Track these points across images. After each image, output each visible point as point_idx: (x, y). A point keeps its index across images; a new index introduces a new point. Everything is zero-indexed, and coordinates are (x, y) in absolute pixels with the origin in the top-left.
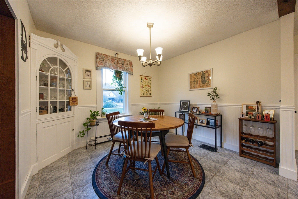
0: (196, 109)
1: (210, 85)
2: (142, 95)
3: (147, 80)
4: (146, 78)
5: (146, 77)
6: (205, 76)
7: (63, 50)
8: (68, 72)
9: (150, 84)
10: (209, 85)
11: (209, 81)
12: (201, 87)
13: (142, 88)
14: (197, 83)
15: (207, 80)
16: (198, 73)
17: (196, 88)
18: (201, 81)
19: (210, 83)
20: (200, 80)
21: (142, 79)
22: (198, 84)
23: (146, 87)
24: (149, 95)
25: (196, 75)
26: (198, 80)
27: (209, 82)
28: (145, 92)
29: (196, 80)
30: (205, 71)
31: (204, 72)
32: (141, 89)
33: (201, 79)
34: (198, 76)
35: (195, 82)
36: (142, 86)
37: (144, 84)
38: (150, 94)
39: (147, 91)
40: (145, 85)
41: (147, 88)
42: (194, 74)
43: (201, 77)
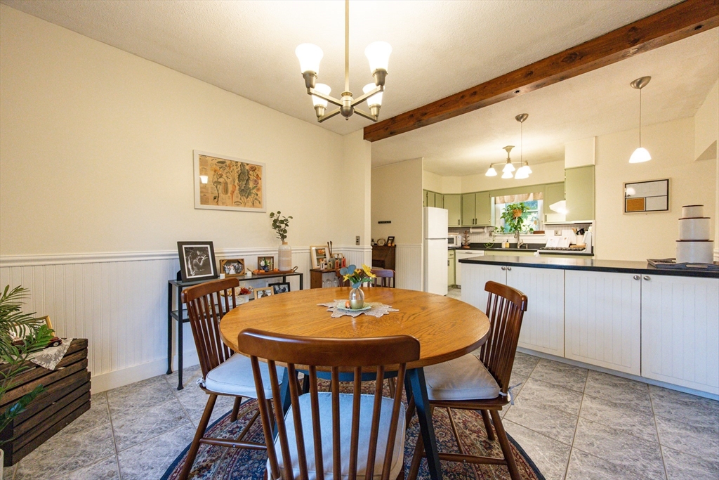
0: (236, 264)
1: (260, 203)
6: (249, 177)
10: (258, 202)
11: (258, 193)
12: (238, 203)
14: (226, 191)
15: (253, 188)
16: (228, 163)
17: (223, 204)
18: (237, 187)
19: (259, 197)
20: (236, 184)
22: (229, 194)
25: (224, 165)
26: (229, 181)
27: (257, 195)
29: (221, 180)
30: (248, 164)
31: (247, 168)
33: (237, 181)
34: (227, 169)
35: (220, 188)
42: (216, 162)
43: (236, 176)
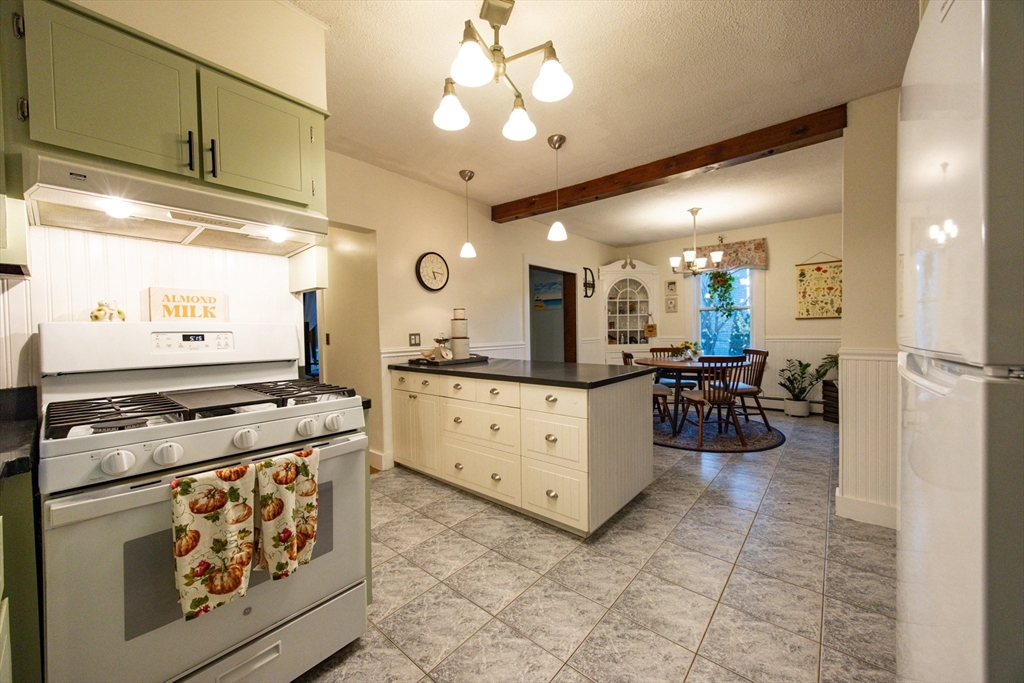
2: (805, 316)
3: (825, 271)
4: (819, 269)
5: (821, 266)
7: (634, 267)
8: (644, 291)
9: (841, 281)
13: (804, 296)
21: (802, 274)
23: (822, 293)
24: (836, 315)
28: (818, 307)
32: (802, 299)
36: (804, 293)
37: (811, 285)
38: (839, 310)
39: (826, 303)
40: (815, 288)
41: (824, 296)
